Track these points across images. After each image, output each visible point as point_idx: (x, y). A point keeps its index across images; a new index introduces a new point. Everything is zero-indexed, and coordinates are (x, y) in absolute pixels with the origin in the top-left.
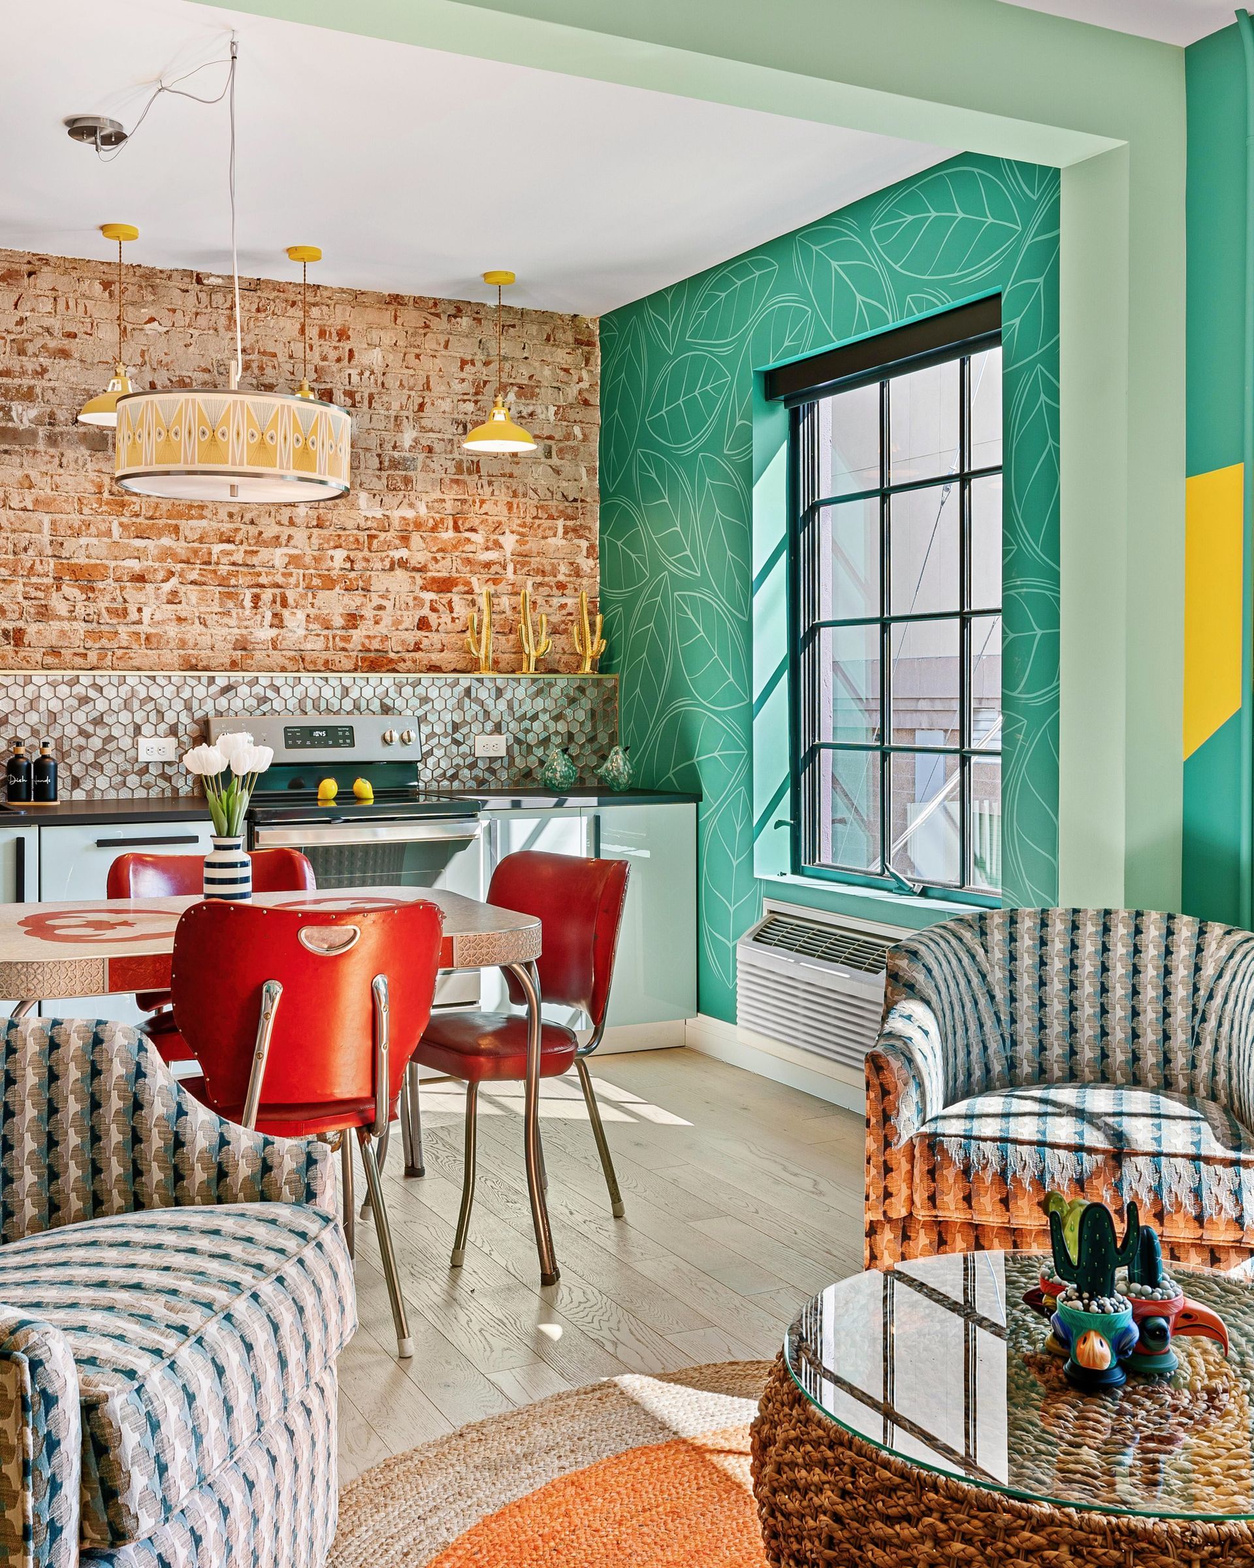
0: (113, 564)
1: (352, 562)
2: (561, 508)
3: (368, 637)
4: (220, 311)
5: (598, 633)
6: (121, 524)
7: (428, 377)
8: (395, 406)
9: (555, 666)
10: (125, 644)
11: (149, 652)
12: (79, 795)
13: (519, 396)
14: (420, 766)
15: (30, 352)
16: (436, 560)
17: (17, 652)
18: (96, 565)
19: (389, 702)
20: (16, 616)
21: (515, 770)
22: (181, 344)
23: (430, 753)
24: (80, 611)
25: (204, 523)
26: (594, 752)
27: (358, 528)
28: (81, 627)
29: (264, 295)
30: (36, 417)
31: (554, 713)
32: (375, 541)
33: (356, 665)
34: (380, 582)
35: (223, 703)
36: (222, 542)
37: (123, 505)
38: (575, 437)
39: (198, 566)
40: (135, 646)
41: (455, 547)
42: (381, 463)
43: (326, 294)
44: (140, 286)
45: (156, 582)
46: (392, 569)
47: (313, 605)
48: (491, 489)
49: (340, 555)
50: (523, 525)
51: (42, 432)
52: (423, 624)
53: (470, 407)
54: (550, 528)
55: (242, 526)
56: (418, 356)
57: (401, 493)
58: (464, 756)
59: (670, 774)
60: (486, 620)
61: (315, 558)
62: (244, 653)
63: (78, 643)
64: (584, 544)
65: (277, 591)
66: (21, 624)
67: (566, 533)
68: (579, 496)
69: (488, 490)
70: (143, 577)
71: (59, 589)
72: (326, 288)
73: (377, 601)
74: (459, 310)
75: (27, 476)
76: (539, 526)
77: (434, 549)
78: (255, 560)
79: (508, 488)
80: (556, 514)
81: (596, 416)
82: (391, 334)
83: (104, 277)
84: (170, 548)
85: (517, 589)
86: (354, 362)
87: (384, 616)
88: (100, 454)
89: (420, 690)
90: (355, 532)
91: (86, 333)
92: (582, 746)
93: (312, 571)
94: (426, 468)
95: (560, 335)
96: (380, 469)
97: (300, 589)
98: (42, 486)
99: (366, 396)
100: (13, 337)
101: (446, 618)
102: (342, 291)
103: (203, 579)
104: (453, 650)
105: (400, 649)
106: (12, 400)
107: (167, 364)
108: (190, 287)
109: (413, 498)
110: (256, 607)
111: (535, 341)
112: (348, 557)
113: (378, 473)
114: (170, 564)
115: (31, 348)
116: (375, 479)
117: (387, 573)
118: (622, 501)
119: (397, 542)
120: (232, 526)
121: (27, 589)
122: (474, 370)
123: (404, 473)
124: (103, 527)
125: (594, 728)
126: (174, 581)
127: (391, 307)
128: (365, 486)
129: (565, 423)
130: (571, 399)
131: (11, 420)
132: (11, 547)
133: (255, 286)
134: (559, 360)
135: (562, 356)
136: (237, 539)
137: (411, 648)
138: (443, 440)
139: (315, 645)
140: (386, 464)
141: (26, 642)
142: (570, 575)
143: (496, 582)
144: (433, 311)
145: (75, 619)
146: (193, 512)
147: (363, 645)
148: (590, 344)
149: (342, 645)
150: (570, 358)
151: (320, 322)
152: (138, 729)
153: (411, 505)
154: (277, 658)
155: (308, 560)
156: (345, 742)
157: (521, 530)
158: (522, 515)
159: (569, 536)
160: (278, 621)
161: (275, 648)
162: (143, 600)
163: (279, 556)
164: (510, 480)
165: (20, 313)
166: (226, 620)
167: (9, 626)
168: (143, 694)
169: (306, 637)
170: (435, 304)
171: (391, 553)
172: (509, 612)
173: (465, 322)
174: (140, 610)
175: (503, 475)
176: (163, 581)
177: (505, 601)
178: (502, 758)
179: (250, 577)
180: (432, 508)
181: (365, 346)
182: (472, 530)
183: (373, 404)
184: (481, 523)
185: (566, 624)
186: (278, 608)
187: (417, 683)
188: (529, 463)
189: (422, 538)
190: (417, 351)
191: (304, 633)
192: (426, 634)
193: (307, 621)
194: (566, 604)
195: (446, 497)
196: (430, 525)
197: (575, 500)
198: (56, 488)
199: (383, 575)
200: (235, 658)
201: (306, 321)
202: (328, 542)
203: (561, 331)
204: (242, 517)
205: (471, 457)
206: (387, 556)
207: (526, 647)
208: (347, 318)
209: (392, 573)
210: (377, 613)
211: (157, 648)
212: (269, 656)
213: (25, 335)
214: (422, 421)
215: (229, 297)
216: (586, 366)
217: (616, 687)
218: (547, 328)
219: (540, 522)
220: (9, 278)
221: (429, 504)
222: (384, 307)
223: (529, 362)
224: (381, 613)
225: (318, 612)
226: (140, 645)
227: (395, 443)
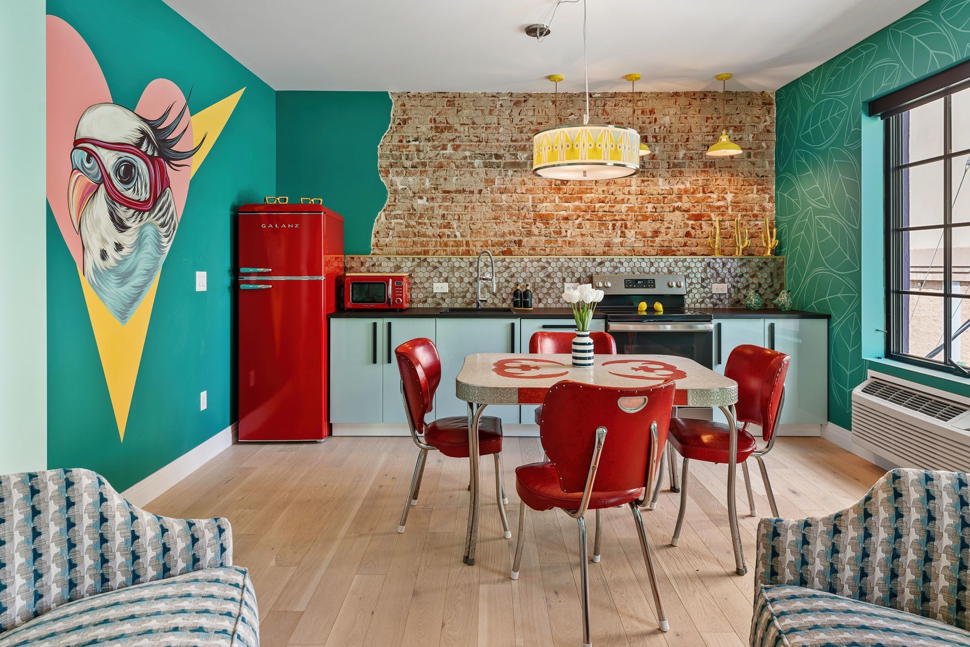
0: (556, 213)
1: (656, 208)
2: (755, 180)
3: (663, 241)
4: (599, 108)
5: (774, 237)
6: (559, 197)
7: (691, 126)
8: (676, 140)
9: (752, 253)
10: (560, 245)
11: (570, 248)
12: (541, 305)
13: (734, 131)
14: (686, 297)
15: (524, 132)
16: (694, 207)
17: (519, 249)
18: (549, 214)
19: (671, 269)
20: (519, 235)
21: (732, 299)
23: (690, 291)
24: (543, 232)
25: (592, 195)
26: (772, 292)
27: (658, 194)
28: (543, 238)
29: (618, 99)
30: (527, 157)
31: (752, 274)
32: (666, 199)
33: (657, 253)
34: (668, 217)
35: (598, 269)
36: (600, 202)
37: (560, 189)
38: (763, 147)
39: (590, 213)
40: (564, 246)
41: (703, 200)
42: (669, 165)
43: (644, 95)
44: (567, 101)
45: (572, 220)
46: (674, 211)
47: (638, 227)
48: (721, 174)
49: (650, 206)
50: (737, 189)
51: (529, 162)
52: (688, 235)
53: (711, 138)
54: (750, 190)
55: (608, 196)
56: (686, 118)
57: (678, 178)
58: (707, 293)
59: (813, 304)
60: (718, 232)
61: (639, 208)
62: (609, 248)
63: (542, 245)
64: (767, 196)
65: (623, 222)
66: (521, 238)
67: (758, 191)
68: (766, 174)
69: (719, 174)
70: (568, 218)
71: (535, 224)
72: (644, 93)
73: (666, 225)
74: (705, 95)
75: (523, 180)
76: (744, 189)
77: (693, 202)
78: (613, 210)
79: (729, 173)
80: (753, 184)
81: (774, 137)
82: (674, 109)
83: (553, 99)
84: (579, 206)
85: (733, 218)
86: (657, 123)
87: (670, 232)
89: (686, 264)
90: (657, 196)
91: (546, 122)
92: (766, 289)
93: (638, 213)
94: (689, 166)
95: (755, 102)
96: (668, 168)
97: (633, 221)
98: (529, 184)
99: (663, 137)
100: (518, 126)
101: (699, 232)
102: (652, 93)
103: (592, 218)
104: (702, 245)
105: (677, 245)
106: (518, 151)
109: (683, 180)
110: (613, 229)
111: (743, 106)
112: (654, 207)
113: (668, 170)
114: (578, 213)
115: (525, 130)
116: (666, 173)
117: (671, 214)
118: (787, 175)
119: (676, 199)
120: (603, 196)
121: (523, 224)
122: (712, 121)
123: (679, 169)
124: (552, 199)
125: (772, 281)
126: (580, 219)
127: (674, 98)
128: (662, 176)
129: (757, 142)
130: (760, 130)
131: (518, 159)
132: (517, 208)
133: (614, 95)
134: (754, 113)
135: (756, 111)
136: (606, 201)
137: (683, 245)
138: (698, 153)
139: (639, 245)
140: (671, 166)
141: (523, 245)
142: (760, 211)
143: (722, 215)
144: (693, 97)
145: (541, 235)
146: (588, 191)
147: (661, 244)
148: (771, 104)
149: (651, 244)
150: (760, 112)
151: (642, 108)
152: (564, 280)
153: (683, 183)
154: (623, 250)
155: (636, 208)
156: (651, 286)
157: (735, 191)
158: (736, 184)
159: (759, 193)
160: (623, 235)
161: (622, 246)
162: (568, 227)
163: (623, 207)
164: (730, 169)
165: (521, 117)
166: (601, 235)
167: (516, 239)
168: (566, 266)
169: (635, 241)
170: (694, 94)
171: (673, 204)
172: (729, 228)
173: (708, 100)
174: (566, 231)
175: (727, 167)
176: (575, 220)
177: (727, 224)
178: (725, 294)
179: (611, 217)
180: (693, 183)
181: (662, 116)
182: (712, 192)
183: (666, 140)
184: (716, 189)
185: (758, 233)
186: (623, 229)
187: (685, 260)
188: (739, 160)
189: (688, 197)
190: (686, 116)
191: (634, 239)
192: (690, 239)
193: (636, 234)
194: (758, 224)
195: (699, 178)
196: (691, 191)
197: (763, 176)
198: (534, 184)
199: (669, 214)
200: (605, 250)
201: (636, 108)
202: (645, 201)
203: (756, 100)
204: (608, 192)
205: (711, 160)
206: (672, 206)
207: (738, 244)
208: (654, 104)
209: (674, 213)
210: (667, 230)
211: (573, 247)
212: (619, 249)
213: (523, 125)
214: (688, 146)
215: (603, 101)
216: (768, 114)
217: (783, 262)
218: (749, 99)
219: (745, 187)
220: (517, 103)
221: (691, 182)
222: (671, 98)
223: (739, 115)
224: (669, 230)
225: (641, 230)
226: (566, 246)
227: (676, 156)
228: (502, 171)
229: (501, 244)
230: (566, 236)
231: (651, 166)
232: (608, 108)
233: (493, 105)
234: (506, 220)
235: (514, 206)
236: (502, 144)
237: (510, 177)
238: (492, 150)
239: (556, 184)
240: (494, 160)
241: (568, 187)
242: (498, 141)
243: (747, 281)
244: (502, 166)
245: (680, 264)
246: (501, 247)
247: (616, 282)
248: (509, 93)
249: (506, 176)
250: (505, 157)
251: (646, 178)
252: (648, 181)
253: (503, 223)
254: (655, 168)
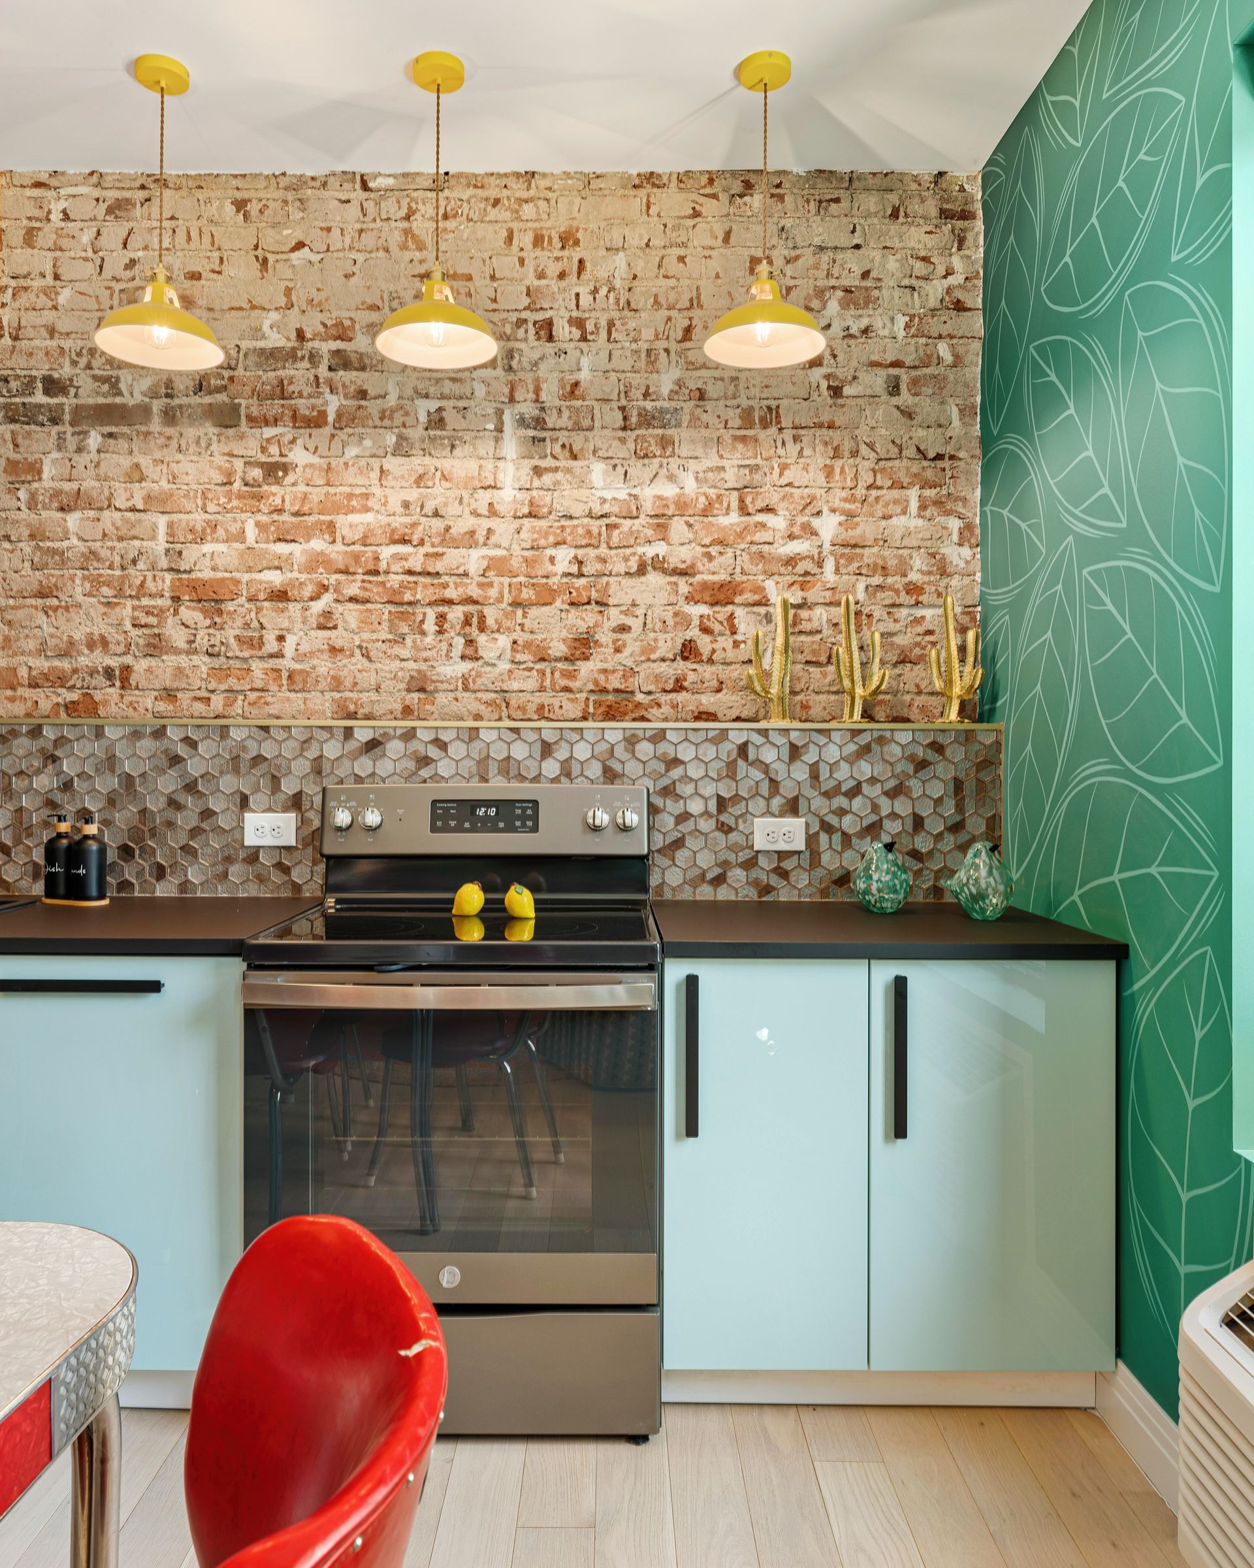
0: (246, 577)
1: (580, 563)
2: (914, 470)
3: (605, 671)
4: (393, 224)
5: (971, 658)
6: (258, 524)
7: (698, 288)
8: (647, 334)
9: (905, 713)
10: (259, 684)
11: (292, 695)
13: (845, 305)
14: (657, 864)
16: (709, 557)
17: (122, 697)
18: (223, 580)
19: (615, 765)
20: (121, 649)
21: (820, 873)
22: (340, 274)
23: (679, 843)
24: (202, 640)
25: (369, 517)
27: (590, 515)
28: (202, 663)
29: (455, 194)
30: (149, 388)
31: (892, 783)
32: (616, 533)
33: (586, 711)
34: (622, 591)
35: (364, 766)
36: (394, 542)
37: (260, 497)
38: (939, 360)
39: (359, 577)
40: (273, 687)
41: (740, 535)
42: (625, 418)
43: (543, 183)
44: (286, 202)
45: (301, 600)
46: (642, 570)
48: (798, 447)
50: (852, 499)
51: (157, 406)
52: (688, 651)
54: (896, 502)
55: (423, 520)
56: (682, 259)
57: (656, 461)
58: (733, 848)
59: (1075, 897)
60: (779, 641)
61: (526, 560)
62: (422, 696)
63: (198, 683)
64: (955, 524)
65: (472, 608)
66: (128, 660)
67: (923, 507)
68: (949, 450)
69: (792, 449)
70: (285, 593)
71: (176, 612)
72: (544, 175)
73: (615, 616)
74: (748, 185)
75: (137, 466)
76: (877, 499)
77: (707, 541)
78: (439, 566)
79: (826, 444)
80: (906, 481)
81: (977, 323)
82: (640, 230)
83: (237, 194)
84: (322, 553)
85: (839, 596)
86: (585, 276)
87: (629, 642)
88: (231, 432)
89: (665, 749)
90: (586, 520)
91: (213, 271)
92: (939, 837)
93: (522, 579)
94: (695, 422)
95: (915, 207)
96: (624, 428)
97: (504, 605)
98: (156, 478)
99: (603, 323)
100: (122, 286)
101: (725, 642)
102: (567, 175)
103: (366, 594)
104: (735, 689)
105: (652, 688)
106: (119, 367)
107: (320, 304)
108: (352, 196)
109: (674, 469)
110: (440, 632)
111: (876, 221)
112: (576, 557)
113: (621, 434)
114: (321, 576)
116: (616, 443)
117: (635, 581)
119: (649, 532)
120: (407, 520)
121: (136, 614)
123: (660, 431)
124: (234, 528)
125: (960, 808)
126: (327, 598)
127: (642, 193)
128: (600, 453)
129: (923, 340)
130: (933, 302)
131: (119, 393)
132: (117, 559)
133: (443, 182)
134: (912, 244)
135: (917, 238)
136: (415, 539)
137: (670, 686)
138: (722, 379)
139: (524, 684)
140: (634, 420)
141: (133, 683)
142: (930, 573)
143: (803, 586)
144: (708, 191)
145: (195, 652)
146: (354, 503)
147: (596, 683)
148: (966, 215)
149: (564, 682)
150: (930, 241)
151: (537, 225)
152: (244, 801)
153: (671, 478)
154: (469, 703)
155: (515, 563)
156: (524, 825)
157: (847, 506)
158: (849, 484)
159: (928, 513)
160: (471, 653)
161: (466, 689)
162: (285, 624)
163: (474, 560)
164: (831, 432)
166: (398, 650)
167: (113, 662)
168: (253, 753)
169: (511, 672)
170: (711, 181)
171: (640, 550)
172: (827, 631)
173: (756, 201)
174: (281, 638)
175: (819, 426)
176: (312, 599)
177: (820, 616)
178: (799, 853)
179: (431, 590)
180: (706, 480)
181: (603, 252)
182: (768, 510)
183: (614, 335)
184: (784, 498)
185: (924, 648)
186: (474, 631)
187: (659, 737)
188: (860, 401)
189: (690, 525)
190: (681, 252)
191: (508, 666)
192: (694, 666)
193: (513, 650)
194: (923, 618)
195: (726, 463)
196: (700, 506)
197: (939, 457)
198: (173, 479)
199: (627, 582)
200: (407, 703)
201: (515, 226)
202: (546, 537)
203: (917, 200)
204: (422, 507)
205: (765, 403)
206: (634, 554)
207: (847, 683)
208: (576, 214)
209: (643, 579)
210: (619, 636)
211: (303, 690)
212: (457, 700)
213: (137, 283)
214: (690, 353)
215: (405, 202)
216: (959, 249)
217: (998, 743)
218: (893, 198)
219: (880, 493)
220: (117, 209)
221: (701, 475)
222: (632, 192)
223: (861, 251)
224: (625, 636)
225: (532, 637)
226: (281, 686)
227: (648, 387)
228: (69, 436)
229: (60, 680)
230: (279, 655)
231: (564, 421)
232: (422, 226)
233: (37, 213)
234: (80, 598)
235: (104, 553)
236: (67, 344)
237: (94, 455)
238: (33, 362)
239: (249, 478)
240: (40, 398)
241: (289, 489)
242: (52, 332)
243: (875, 808)
244: (67, 417)
245: (645, 749)
246: (60, 690)
247: (400, 812)
248: (92, 173)
249: (79, 450)
250: (78, 388)
251: (548, 462)
252: (556, 469)
253: (67, 609)
254: (577, 427)
